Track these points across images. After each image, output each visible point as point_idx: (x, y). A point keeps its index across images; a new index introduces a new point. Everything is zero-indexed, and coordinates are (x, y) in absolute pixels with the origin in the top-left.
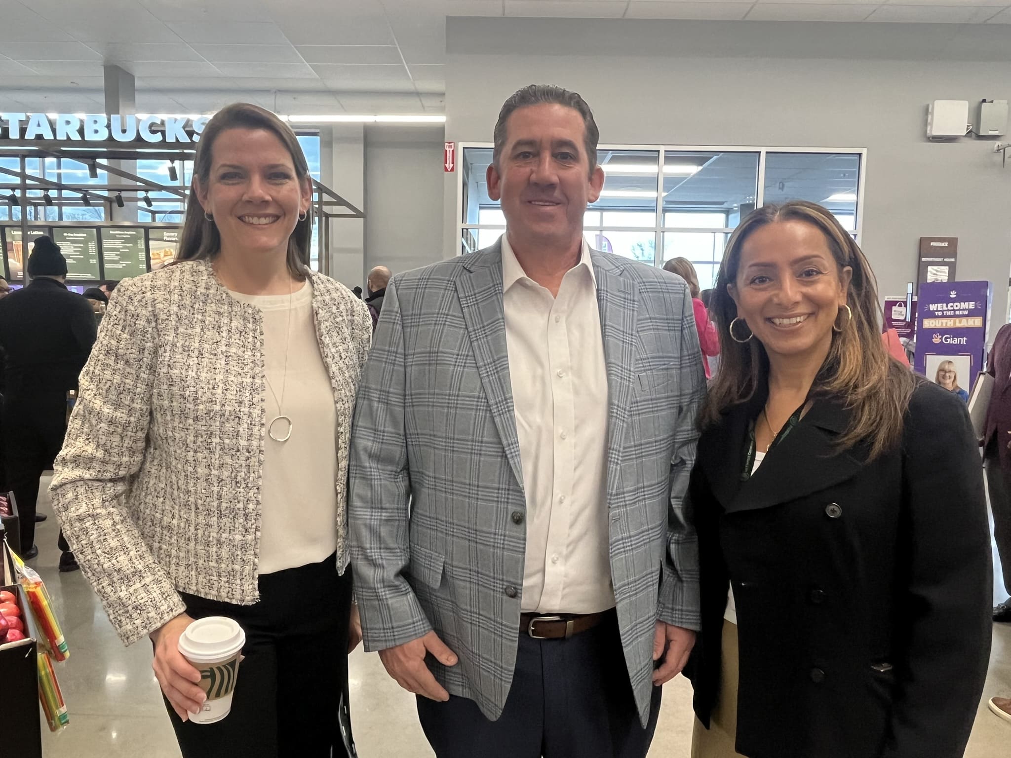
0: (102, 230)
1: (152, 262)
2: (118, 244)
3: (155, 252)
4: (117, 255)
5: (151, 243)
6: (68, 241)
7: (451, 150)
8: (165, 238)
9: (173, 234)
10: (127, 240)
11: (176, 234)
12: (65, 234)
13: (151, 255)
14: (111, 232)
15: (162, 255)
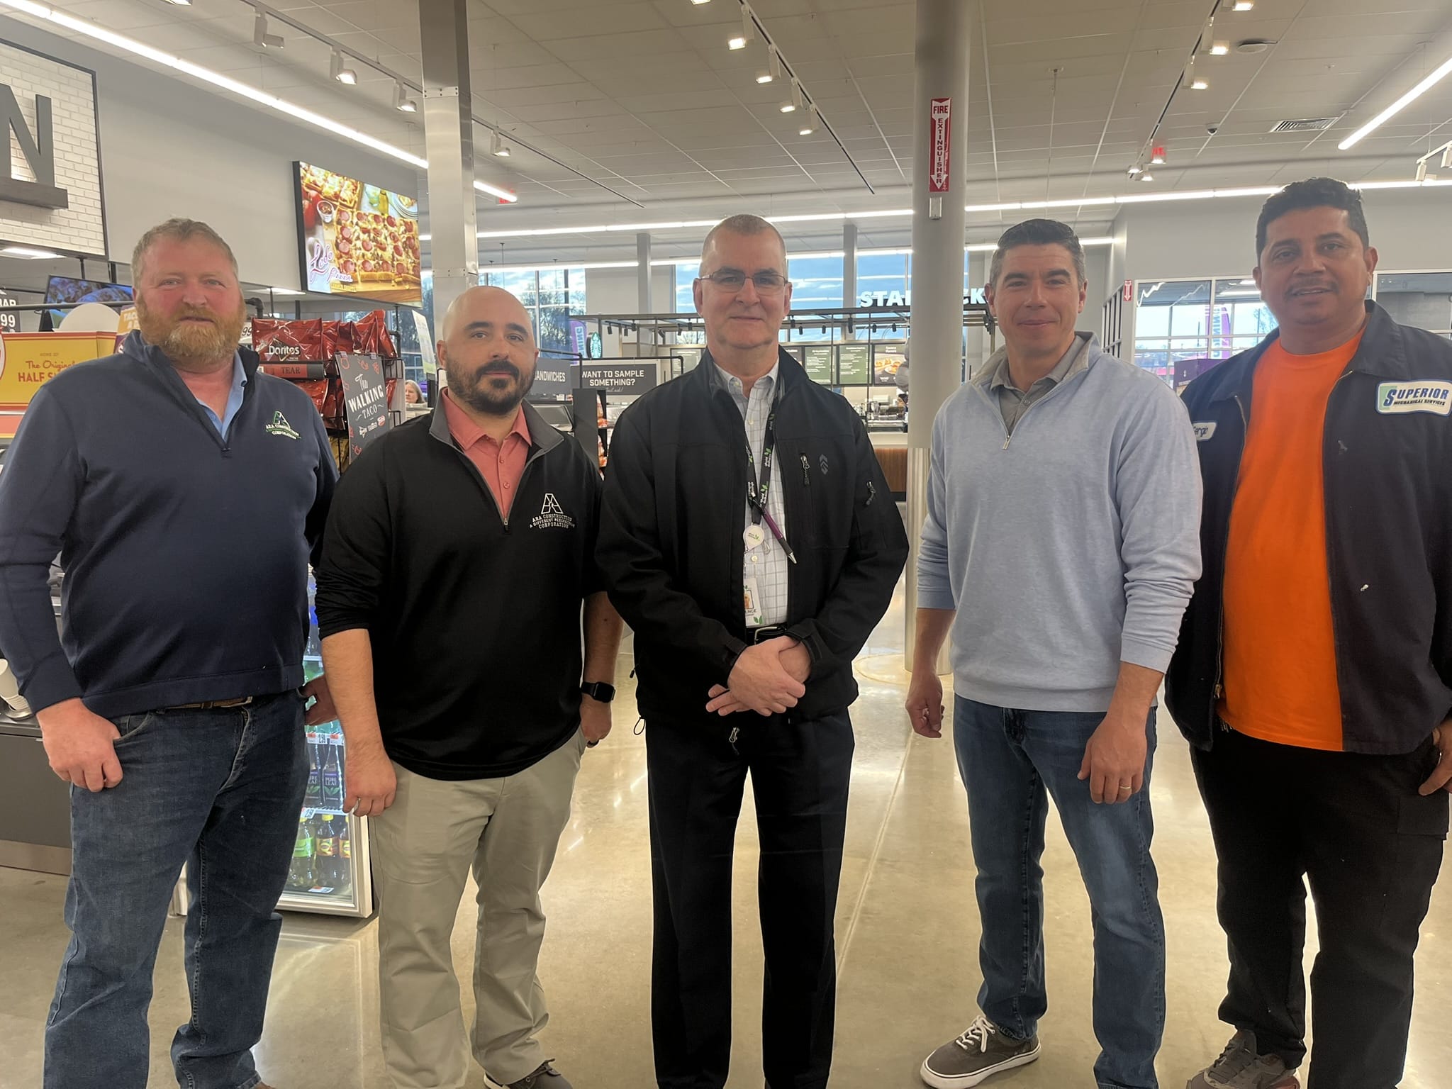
0: (840, 346)
1: (876, 369)
2: (851, 357)
3: (879, 361)
4: (850, 365)
5: (876, 355)
6: (816, 356)
7: (1129, 285)
8: (887, 351)
9: (892, 348)
10: (858, 354)
11: (895, 348)
12: (814, 351)
13: (875, 364)
14: (847, 348)
15: (883, 364)
